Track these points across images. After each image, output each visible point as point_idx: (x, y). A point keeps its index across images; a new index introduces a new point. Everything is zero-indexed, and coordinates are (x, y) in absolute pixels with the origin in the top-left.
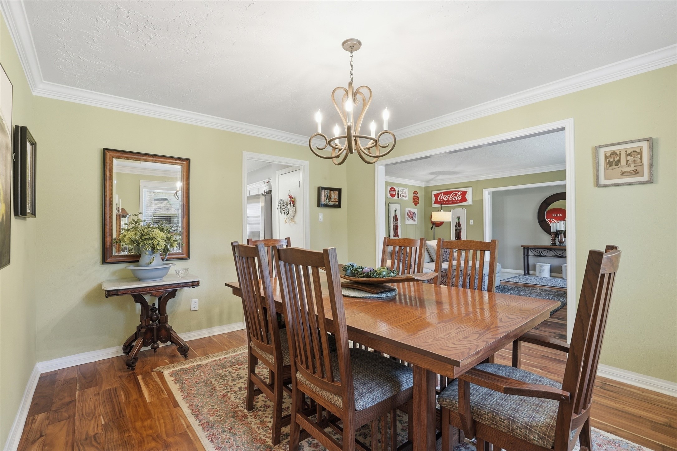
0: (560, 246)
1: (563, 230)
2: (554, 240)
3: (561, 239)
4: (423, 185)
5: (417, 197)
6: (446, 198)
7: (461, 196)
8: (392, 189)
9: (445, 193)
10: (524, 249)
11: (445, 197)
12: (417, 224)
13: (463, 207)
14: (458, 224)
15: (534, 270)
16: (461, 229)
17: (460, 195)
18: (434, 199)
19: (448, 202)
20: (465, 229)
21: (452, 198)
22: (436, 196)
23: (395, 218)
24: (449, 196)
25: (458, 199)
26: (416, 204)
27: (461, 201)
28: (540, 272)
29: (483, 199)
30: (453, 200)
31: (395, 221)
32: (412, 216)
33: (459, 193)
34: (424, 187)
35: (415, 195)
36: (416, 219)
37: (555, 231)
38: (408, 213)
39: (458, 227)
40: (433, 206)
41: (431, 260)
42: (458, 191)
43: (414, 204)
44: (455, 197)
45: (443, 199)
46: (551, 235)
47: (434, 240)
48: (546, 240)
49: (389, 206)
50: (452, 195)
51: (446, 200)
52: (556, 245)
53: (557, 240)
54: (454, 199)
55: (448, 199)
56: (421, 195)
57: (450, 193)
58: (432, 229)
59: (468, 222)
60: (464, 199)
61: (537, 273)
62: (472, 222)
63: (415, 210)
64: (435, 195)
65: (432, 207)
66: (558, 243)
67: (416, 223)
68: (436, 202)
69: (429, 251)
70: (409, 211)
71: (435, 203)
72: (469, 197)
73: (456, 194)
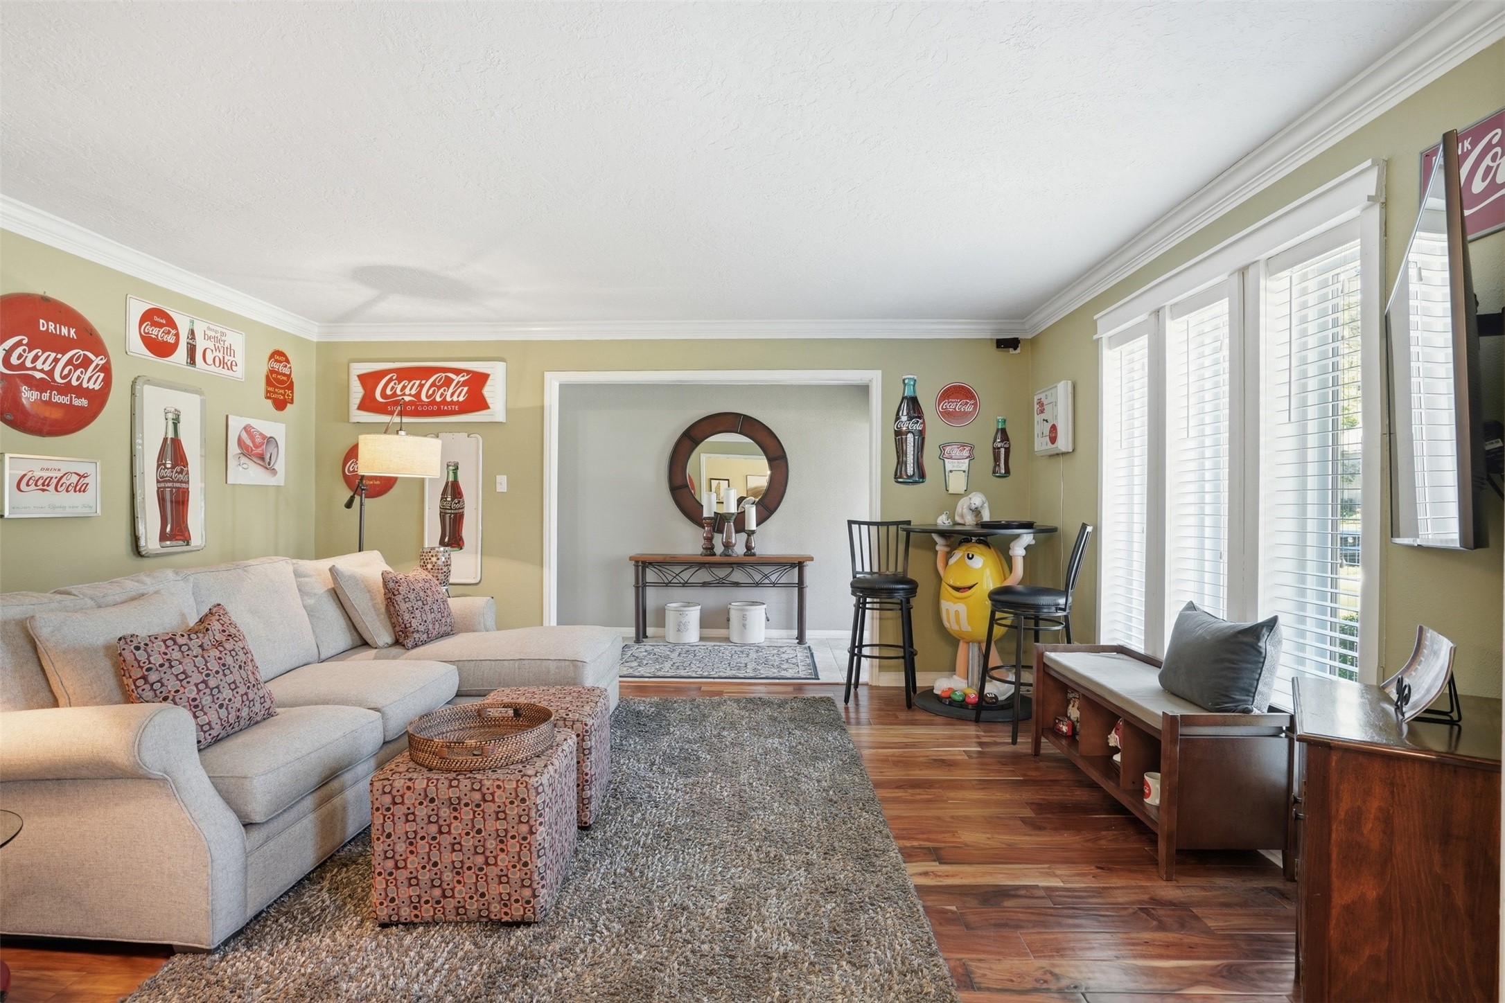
0: (725, 554)
1: (733, 514)
2: (709, 539)
3: (729, 537)
4: (313, 333)
5: (284, 375)
6: (408, 391)
7: (466, 389)
8: (156, 319)
9: (405, 374)
10: (637, 566)
11: (404, 388)
12: (282, 484)
13: (469, 428)
14: (453, 491)
15: (661, 623)
16: (463, 508)
17: (464, 384)
18: (357, 392)
19: (416, 409)
20: (477, 509)
21: (431, 392)
22: (369, 380)
23: (173, 452)
24: (421, 386)
25: (455, 398)
26: (280, 405)
27: (465, 408)
28: (679, 630)
29: (542, 408)
30: (434, 402)
31: (173, 467)
32: (259, 451)
33: (461, 378)
34: (319, 344)
35: (277, 366)
36: (280, 465)
37: (713, 515)
38: (240, 436)
39: (452, 500)
40: (354, 419)
41: (357, 638)
42: (457, 372)
43: (269, 402)
44: (442, 390)
45: (395, 395)
46: (704, 528)
47: (360, 551)
48: (688, 541)
49: (133, 394)
50: (433, 385)
51: (407, 399)
52: (714, 555)
53: (718, 540)
54: (438, 399)
55: (418, 395)
56: (301, 370)
57: (425, 373)
58: (349, 505)
59: (489, 483)
60: (476, 402)
61: (670, 633)
62: (502, 483)
63: (273, 426)
64: (363, 378)
65: (348, 422)
66: (719, 549)
67: (279, 480)
68: (368, 404)
69: (347, 606)
70: (247, 429)
71: (362, 406)
72: (494, 392)
73: (448, 382)
